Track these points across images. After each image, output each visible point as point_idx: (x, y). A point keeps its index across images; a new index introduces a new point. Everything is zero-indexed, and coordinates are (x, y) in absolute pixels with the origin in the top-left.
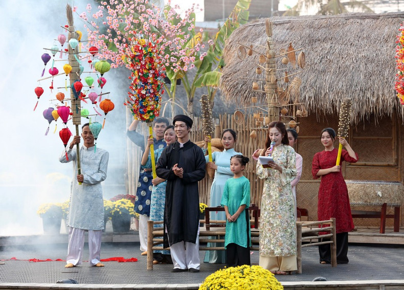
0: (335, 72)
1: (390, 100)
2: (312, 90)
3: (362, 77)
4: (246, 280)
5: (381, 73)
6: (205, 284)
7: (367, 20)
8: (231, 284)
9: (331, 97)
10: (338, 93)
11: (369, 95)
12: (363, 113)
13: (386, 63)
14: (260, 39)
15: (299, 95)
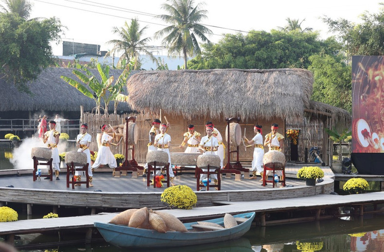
0: (181, 97)
1: (205, 110)
2: (171, 105)
3: (193, 99)
4: (182, 191)
5: (201, 98)
6: (164, 192)
7: (192, 73)
8: (176, 193)
9: (180, 108)
10: (183, 106)
11: (196, 107)
12: (193, 116)
13: (203, 93)
14: (145, 80)
15: (165, 106)
